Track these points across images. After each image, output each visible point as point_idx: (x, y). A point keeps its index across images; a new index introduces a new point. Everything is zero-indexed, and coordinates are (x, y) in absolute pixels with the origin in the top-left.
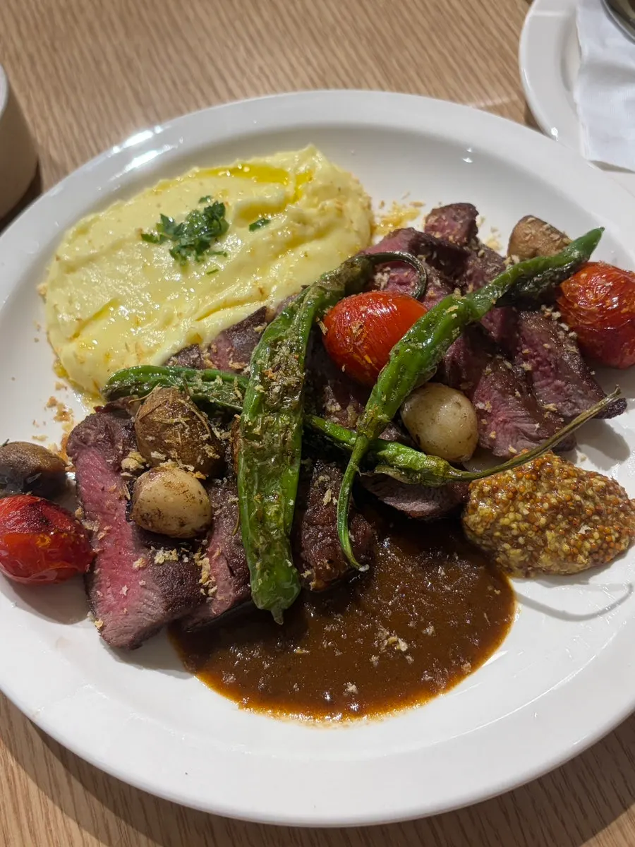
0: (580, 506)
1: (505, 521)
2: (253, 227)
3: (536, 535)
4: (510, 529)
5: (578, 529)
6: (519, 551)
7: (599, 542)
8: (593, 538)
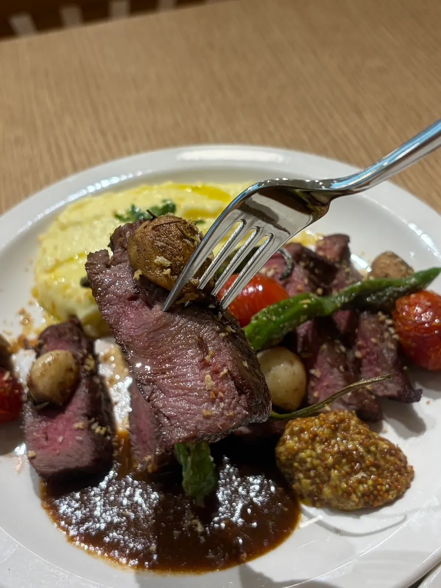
0: (362, 457)
1: (303, 455)
3: (323, 471)
4: (305, 462)
5: (356, 473)
6: (309, 481)
7: (371, 488)
8: (366, 483)
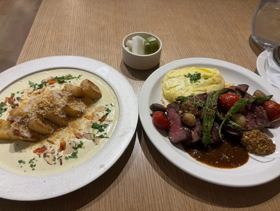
2: (205, 79)
3: (256, 145)
5: (264, 146)
8: (267, 148)
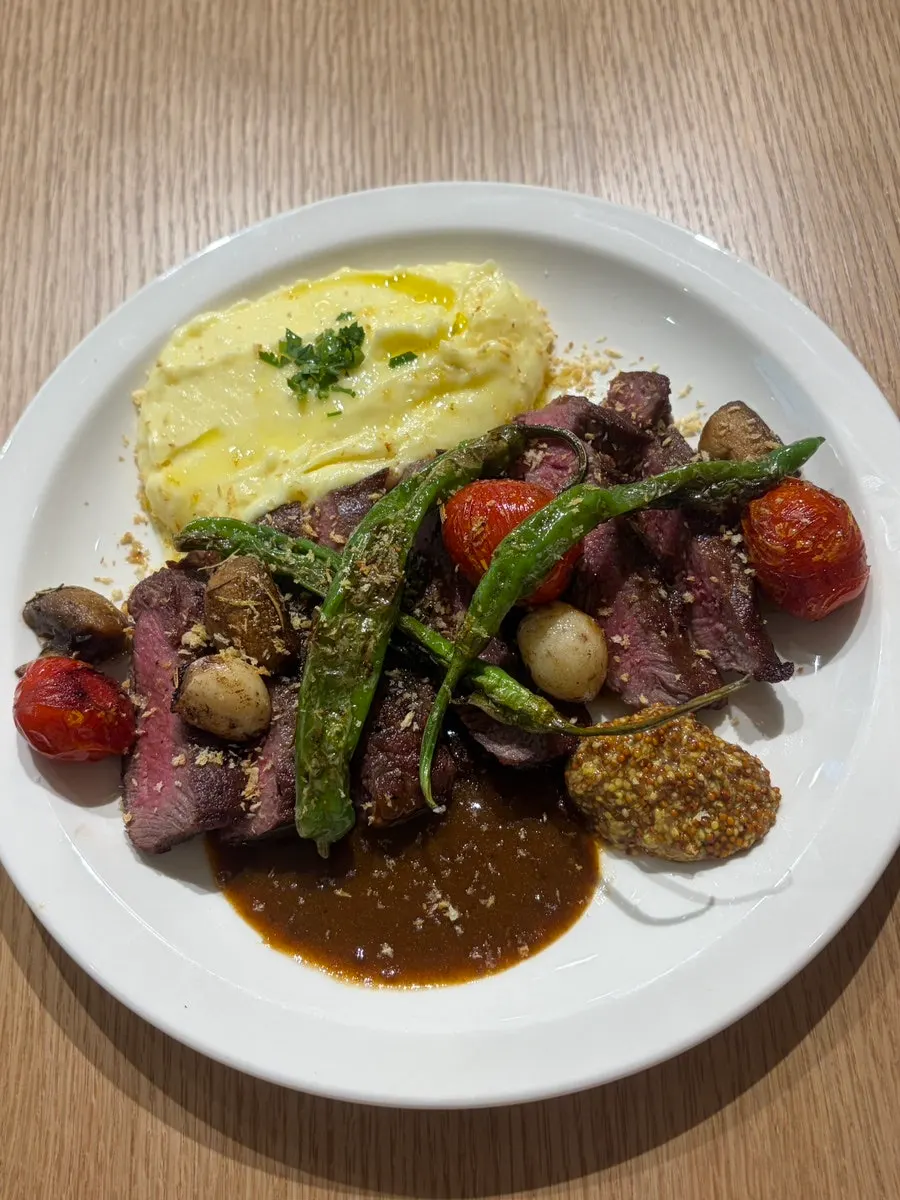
0: (702, 787)
1: (609, 787)
2: (394, 363)
3: (643, 810)
4: (614, 797)
5: (694, 813)
6: (621, 824)
7: (717, 833)
8: (710, 827)
